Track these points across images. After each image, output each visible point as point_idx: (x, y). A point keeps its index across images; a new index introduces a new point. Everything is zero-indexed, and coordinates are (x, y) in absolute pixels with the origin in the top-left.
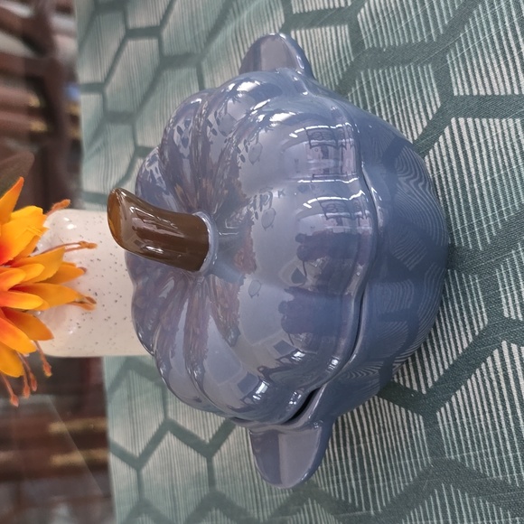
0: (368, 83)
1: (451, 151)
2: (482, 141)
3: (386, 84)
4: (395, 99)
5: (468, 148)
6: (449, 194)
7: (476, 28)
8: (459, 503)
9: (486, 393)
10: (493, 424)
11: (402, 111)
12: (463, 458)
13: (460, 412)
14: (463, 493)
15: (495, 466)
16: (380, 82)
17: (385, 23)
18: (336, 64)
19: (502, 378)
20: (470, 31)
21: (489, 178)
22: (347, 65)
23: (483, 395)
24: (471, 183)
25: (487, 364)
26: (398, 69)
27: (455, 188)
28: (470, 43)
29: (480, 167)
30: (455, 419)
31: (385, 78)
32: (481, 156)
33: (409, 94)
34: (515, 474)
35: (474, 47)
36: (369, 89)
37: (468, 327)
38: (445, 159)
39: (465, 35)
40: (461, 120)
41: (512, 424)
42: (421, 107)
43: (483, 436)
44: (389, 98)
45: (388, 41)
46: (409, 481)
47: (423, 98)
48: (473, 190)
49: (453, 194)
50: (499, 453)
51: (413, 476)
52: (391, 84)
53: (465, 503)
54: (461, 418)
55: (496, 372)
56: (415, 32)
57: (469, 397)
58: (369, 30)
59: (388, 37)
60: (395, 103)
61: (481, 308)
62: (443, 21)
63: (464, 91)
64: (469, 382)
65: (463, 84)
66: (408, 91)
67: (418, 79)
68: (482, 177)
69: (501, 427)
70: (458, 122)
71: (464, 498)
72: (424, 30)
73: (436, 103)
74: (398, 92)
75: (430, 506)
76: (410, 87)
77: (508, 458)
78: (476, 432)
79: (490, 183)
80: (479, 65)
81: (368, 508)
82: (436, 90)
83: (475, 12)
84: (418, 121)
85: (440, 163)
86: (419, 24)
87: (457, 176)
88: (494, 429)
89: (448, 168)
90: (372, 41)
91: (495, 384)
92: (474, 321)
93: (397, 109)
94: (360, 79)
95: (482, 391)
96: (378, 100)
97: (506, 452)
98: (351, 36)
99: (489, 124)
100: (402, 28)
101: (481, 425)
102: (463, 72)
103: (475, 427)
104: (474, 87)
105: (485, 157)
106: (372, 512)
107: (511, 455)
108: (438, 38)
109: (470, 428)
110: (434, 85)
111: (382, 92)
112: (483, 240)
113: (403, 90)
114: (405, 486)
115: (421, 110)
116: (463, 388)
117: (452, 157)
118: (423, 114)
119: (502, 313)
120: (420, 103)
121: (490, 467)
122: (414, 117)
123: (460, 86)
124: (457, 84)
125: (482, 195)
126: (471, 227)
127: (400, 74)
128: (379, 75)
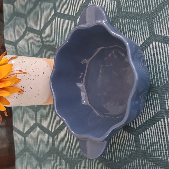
0: (122, 23)
1: (152, 52)
2: (164, 51)
3: (129, 25)
4: (132, 31)
5: (158, 52)
6: (150, 66)
7: (165, 13)
8: (145, 163)
9: (158, 132)
10: (159, 142)
11: (135, 35)
12: (147, 150)
13: (147, 136)
14: (147, 161)
15: (159, 154)
16: (127, 24)
17: (131, 3)
18: (110, 14)
19: (164, 128)
20: (163, 13)
21: (165, 64)
22: (114, 15)
24: (158, 64)
25: (159, 123)
26: (134, 21)
27: (152, 65)
28: (163, 17)
29: (162, 60)
30: (145, 138)
31: (129, 23)
32: (163, 56)
33: (138, 30)
34: (165, 157)
35: (164, 19)
36: (123, 25)
37: (153, 110)
38: (150, 55)
39: (161, 14)
40: (157, 43)
41: (166, 142)
42: (142, 35)
43: (155, 145)
44: (130, 30)
45: (131, 10)
46: (128, 154)
47: (143, 33)
48: (159, 67)
49: (151, 67)
50: (160, 150)
51: (129, 153)
52: (131, 25)
53: (147, 164)
54: (148, 138)
55: (162, 126)
56: (142, 9)
57: (151, 132)
58: (124, 5)
59: (131, 9)
60: (132, 32)
61: (158, 105)
62: (153, 8)
63: (159, 33)
64: (152, 127)
65: (158, 31)
66: (138, 29)
67: (142, 26)
68: (163, 63)
69: (162, 143)
70: (155, 43)
71: (147, 162)
72: (145, 9)
73: (148, 35)
74: (134, 28)
75: (134, 163)
76: (139, 28)
77: (163, 152)
78: (153, 143)
79: (165, 66)
80: (165, 26)
81: (112, 161)
82: (148, 31)
83: (166, 7)
84: (141, 40)
85: (147, 56)
86: (144, 7)
87: (153, 61)
88: (159, 143)
89: (150, 58)
90: (125, 8)
91: (161, 129)
92: (155, 109)
93: (133, 34)
94: (119, 21)
95: (156, 131)
96: (126, 30)
97: (163, 150)
98: (117, 5)
99: (167, 46)
100: (137, 7)
101: (155, 141)
102: (159, 27)
103: (153, 141)
104: (163, 33)
106: (114, 162)
107: (164, 151)
108: (150, 13)
109: (151, 142)
110: (148, 29)
111: (128, 27)
112: (161, 84)
113: (136, 28)
114: (126, 156)
115: (142, 36)
116: (150, 129)
117: (152, 54)
118: (142, 38)
119: (166, 108)
120: (142, 34)
121: (157, 154)
122: (139, 38)
123: (157, 31)
124: (156, 30)
125: (162, 69)
126: (157, 79)
127: (135, 23)
128: (127, 21)
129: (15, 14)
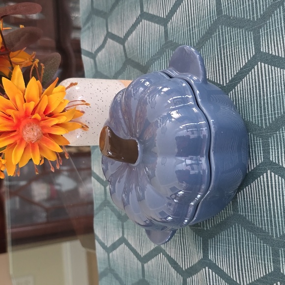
0: (222, 32)
1: (257, 78)
2: (271, 77)
3: (231, 35)
4: (234, 44)
5: (264, 79)
6: (254, 98)
7: (275, 20)
8: (242, 233)
9: (259, 191)
10: (260, 204)
11: (237, 51)
12: (246, 215)
13: (247, 196)
14: (244, 230)
15: (259, 222)
16: (228, 33)
17: (233, 4)
18: (208, 18)
19: (266, 186)
20: (272, 21)
21: (272, 96)
22: (213, 20)
23: (257, 191)
24: (264, 96)
25: (260, 179)
26: (237, 30)
27: (256, 96)
28: (271, 27)
29: (268, 89)
30: (244, 198)
31: (230, 32)
32: (270, 84)
33: (241, 44)
34: (266, 227)
35: (273, 30)
36: (223, 36)
37: (254, 160)
38: (254, 81)
39: (269, 22)
40: (263, 64)
41: (268, 206)
42: (245, 52)
43: (255, 208)
44: (231, 43)
45: (233, 14)
46: (223, 219)
47: (247, 48)
48: (264, 100)
49: (255, 98)
50: (261, 216)
51: (225, 218)
52: (233, 36)
53: (245, 234)
54: (247, 198)
55: (264, 183)
56: (247, 13)
57: (251, 190)
58: (226, 5)
59: (234, 12)
60: (234, 46)
61: (261, 154)
62: (260, 11)
63: (266, 50)
64: (252, 184)
65: (265, 47)
66: (241, 42)
67: (246, 38)
68: (269, 94)
69: (263, 206)
70: (261, 65)
71: (244, 231)
72: (251, 13)
73: (253, 52)
74: (236, 41)
75: (230, 231)
76: (242, 40)
77: (264, 219)
78: (253, 206)
79: (272, 98)
80: (274, 40)
81: (204, 227)
82: (253, 46)
83: (276, 12)
84: (243, 58)
85: (251, 82)
86: (249, 9)
87: (258, 91)
88: (260, 206)
89: (254, 86)
90: (226, 11)
91: (263, 187)
92: (257, 159)
93: (234, 50)
94: (219, 29)
95: (257, 189)
96: (226, 43)
97: (264, 217)
98: (216, 6)
99: (275, 70)
100: (241, 9)
101: (255, 203)
102: (266, 41)
103: (253, 204)
104: (270, 49)
105: (271, 85)
106: (205, 229)
107: (266, 218)
108: (257, 19)
109: (250, 204)
110: (253, 43)
111: (229, 39)
112: (266, 123)
113: (238, 41)
114: (220, 221)
115: (246, 54)
116: (249, 186)
117: (257, 81)
118: (246, 56)
119: (269, 158)
120: (245, 50)
121: (256, 221)
122: (242, 56)
123: (264, 47)
124: (263, 45)
125: (268, 103)
126: (261, 116)
127: (238, 33)
128: (228, 30)
129: (94, 12)
